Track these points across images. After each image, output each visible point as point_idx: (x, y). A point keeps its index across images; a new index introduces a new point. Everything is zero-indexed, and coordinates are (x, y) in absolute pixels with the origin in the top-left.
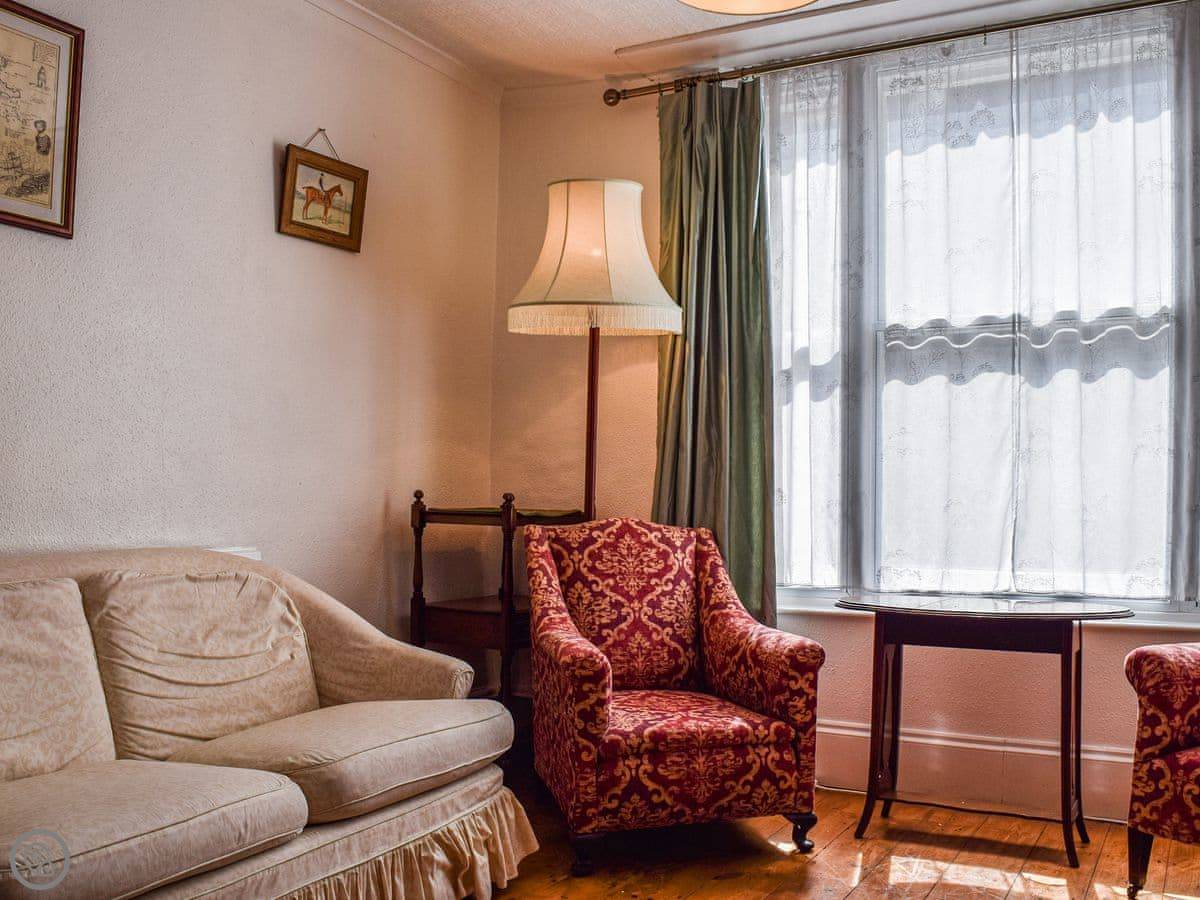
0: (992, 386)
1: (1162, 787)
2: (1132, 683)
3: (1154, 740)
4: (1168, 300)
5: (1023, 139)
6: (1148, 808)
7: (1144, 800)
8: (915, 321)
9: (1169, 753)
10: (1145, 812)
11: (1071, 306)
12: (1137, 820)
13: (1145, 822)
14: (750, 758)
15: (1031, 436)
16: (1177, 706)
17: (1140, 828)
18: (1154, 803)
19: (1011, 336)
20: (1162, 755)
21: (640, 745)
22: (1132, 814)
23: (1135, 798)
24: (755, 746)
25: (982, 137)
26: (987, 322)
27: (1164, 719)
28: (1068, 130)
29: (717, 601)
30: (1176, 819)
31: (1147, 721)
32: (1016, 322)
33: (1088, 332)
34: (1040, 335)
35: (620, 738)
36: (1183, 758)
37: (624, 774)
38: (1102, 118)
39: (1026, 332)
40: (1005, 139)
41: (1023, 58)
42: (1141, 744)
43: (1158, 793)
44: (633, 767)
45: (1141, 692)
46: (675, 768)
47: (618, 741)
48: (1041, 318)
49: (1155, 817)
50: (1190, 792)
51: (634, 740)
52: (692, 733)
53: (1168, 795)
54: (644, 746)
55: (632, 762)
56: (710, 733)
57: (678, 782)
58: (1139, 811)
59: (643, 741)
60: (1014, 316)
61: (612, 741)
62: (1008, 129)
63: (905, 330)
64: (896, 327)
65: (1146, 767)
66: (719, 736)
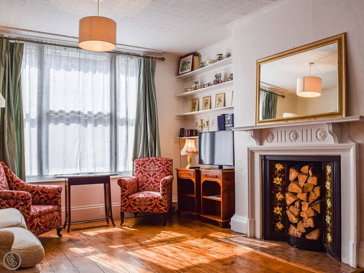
0: (74, 127)
1: (126, 203)
2: (119, 185)
3: (124, 195)
4: (109, 111)
5: (81, 72)
6: (124, 207)
7: (123, 206)
8: (57, 110)
9: (127, 197)
10: (124, 208)
11: (91, 110)
12: (122, 210)
13: (124, 210)
14: (54, 214)
15: (84, 138)
16: (127, 188)
17: (123, 211)
18: (125, 206)
19: (78, 115)
20: (126, 197)
21: (37, 215)
22: (121, 209)
23: (121, 206)
24: (54, 212)
25: (73, 70)
26: (72, 112)
27: (126, 191)
28: (90, 73)
29: (16, 180)
30: (129, 208)
31: (123, 191)
32: (79, 113)
33: (95, 116)
34: (86, 116)
35: (34, 214)
36: (130, 197)
37: (35, 222)
38: (97, 72)
39: (82, 115)
40: (77, 72)
41: (82, 54)
42: (122, 196)
43: (126, 204)
44: (37, 220)
45: (121, 186)
46: (44, 219)
47: (33, 214)
48: (86, 112)
49: (126, 209)
50: (132, 203)
51: (36, 214)
52: (45, 210)
53: (128, 204)
54: (38, 215)
55: (36, 219)
56: (48, 209)
57: (44, 222)
58: (122, 208)
59: (38, 214)
60: (79, 111)
61: (32, 214)
62: (78, 69)
63: (54, 112)
64: (51, 111)
65: (123, 200)
66: (50, 210)
